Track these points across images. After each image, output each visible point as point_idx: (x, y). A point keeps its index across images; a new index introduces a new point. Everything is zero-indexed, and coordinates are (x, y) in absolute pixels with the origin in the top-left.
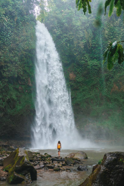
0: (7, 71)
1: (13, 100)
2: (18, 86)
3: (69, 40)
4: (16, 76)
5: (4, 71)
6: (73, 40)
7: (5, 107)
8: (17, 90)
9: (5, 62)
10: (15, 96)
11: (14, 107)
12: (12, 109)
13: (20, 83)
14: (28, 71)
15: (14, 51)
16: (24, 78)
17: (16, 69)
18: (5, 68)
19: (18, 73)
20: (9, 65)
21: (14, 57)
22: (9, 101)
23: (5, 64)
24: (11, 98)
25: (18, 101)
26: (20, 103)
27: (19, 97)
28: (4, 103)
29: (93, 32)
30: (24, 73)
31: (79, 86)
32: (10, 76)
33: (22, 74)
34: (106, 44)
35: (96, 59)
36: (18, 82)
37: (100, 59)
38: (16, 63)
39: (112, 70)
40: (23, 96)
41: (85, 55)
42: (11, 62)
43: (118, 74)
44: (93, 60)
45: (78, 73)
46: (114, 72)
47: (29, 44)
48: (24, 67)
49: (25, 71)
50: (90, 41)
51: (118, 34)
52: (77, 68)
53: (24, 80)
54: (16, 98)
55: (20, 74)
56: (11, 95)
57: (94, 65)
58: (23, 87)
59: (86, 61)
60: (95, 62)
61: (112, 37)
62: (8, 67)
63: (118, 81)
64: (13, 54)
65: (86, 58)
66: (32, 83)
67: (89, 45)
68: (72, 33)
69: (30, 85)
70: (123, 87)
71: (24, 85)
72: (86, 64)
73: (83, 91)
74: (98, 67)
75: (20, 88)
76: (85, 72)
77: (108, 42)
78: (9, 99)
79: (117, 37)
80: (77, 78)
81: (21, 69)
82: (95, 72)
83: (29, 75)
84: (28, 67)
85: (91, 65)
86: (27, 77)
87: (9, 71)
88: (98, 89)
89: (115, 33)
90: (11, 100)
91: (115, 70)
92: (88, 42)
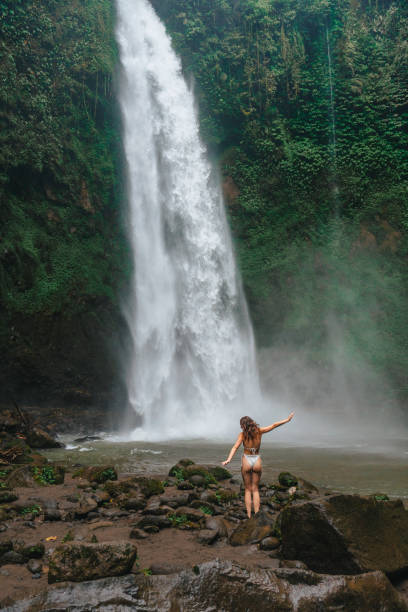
0: (7, 143)
1: (26, 256)
2: (42, 208)
3: (229, 61)
4: (40, 166)
6: (242, 61)
8: (40, 221)
10: (31, 242)
11: (29, 284)
12: (21, 290)
13: (54, 198)
14: (80, 156)
15: (33, 69)
16: (66, 179)
17: (39, 141)
19: (47, 156)
20: (14, 119)
21: (34, 92)
22: (9, 262)
24: (17, 250)
25: (44, 262)
26: (49, 270)
27: (47, 248)
29: (306, 43)
30: (66, 161)
31: (250, 227)
32: (15, 163)
33: (59, 162)
34: (344, 89)
35: (311, 138)
36: (45, 194)
37: (321, 139)
38: (40, 118)
39: (358, 179)
40: (62, 248)
41: (275, 122)
42: (24, 111)
43: (377, 194)
44: (298, 140)
45: (249, 182)
46: (366, 186)
47: (90, 50)
48: (68, 137)
49: (72, 154)
50: (296, 73)
51: (385, 59)
52: (245, 162)
53: (66, 187)
54: (34, 252)
55: (54, 162)
56: (19, 238)
57: (303, 158)
58: (62, 212)
59: (279, 143)
60: (308, 148)
61: (365, 67)
62: (12, 126)
63: (377, 218)
64: (30, 79)
65: (278, 131)
66: (94, 202)
67: (292, 86)
68: (237, 36)
69: (86, 208)
70: (391, 238)
71: (65, 206)
72: (275, 152)
73: (261, 243)
74: (316, 167)
75: (50, 215)
76: (273, 181)
77: (353, 84)
78: (10, 253)
79: (381, 69)
80: (246, 200)
81: (57, 143)
82: (306, 183)
83: (84, 173)
84: (81, 139)
85: (295, 155)
86: (77, 178)
87: (14, 143)
88: (310, 239)
89: (376, 57)
90: (17, 255)
91: (367, 181)
92: (289, 75)
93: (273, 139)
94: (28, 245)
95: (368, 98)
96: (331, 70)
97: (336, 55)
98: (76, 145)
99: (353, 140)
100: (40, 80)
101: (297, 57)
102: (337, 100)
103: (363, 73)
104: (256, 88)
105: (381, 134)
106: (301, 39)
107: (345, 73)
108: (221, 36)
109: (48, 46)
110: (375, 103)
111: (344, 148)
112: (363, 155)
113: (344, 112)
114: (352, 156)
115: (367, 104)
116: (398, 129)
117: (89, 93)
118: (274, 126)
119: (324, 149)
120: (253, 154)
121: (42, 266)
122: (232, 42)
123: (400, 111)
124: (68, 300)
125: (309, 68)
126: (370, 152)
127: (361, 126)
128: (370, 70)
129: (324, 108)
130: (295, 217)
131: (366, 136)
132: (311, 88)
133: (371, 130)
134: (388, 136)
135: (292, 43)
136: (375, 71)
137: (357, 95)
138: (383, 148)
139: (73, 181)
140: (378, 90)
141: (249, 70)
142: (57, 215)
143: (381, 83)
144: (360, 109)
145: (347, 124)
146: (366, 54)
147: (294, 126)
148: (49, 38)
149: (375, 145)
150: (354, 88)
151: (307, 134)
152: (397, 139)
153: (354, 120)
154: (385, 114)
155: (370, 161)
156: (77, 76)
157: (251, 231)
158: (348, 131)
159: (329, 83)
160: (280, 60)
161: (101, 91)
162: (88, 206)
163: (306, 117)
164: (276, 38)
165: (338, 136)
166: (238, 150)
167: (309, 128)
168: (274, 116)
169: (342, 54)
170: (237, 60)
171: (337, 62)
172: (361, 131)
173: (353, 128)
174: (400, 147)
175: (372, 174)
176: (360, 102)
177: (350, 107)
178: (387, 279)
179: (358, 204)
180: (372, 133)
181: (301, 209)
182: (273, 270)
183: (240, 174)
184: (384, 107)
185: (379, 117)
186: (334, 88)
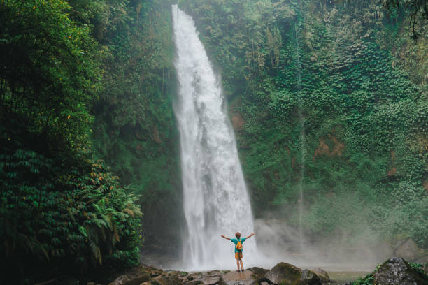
0: (120, 114)
1: (127, 172)
2: (135, 144)
3: (237, 50)
4: (134, 123)
5: (115, 115)
6: (244, 49)
8: (133, 151)
9: (119, 97)
10: (129, 164)
13: (140, 138)
14: (154, 112)
15: (132, 73)
16: (147, 126)
17: (134, 110)
18: (117, 109)
19: (138, 116)
20: (123, 101)
21: (132, 85)
23: (118, 101)
24: (123, 169)
26: (139, 178)
27: (137, 165)
29: (282, 34)
30: (147, 117)
31: (251, 143)
32: (123, 124)
33: (144, 119)
34: (306, 59)
35: (287, 88)
36: (136, 136)
37: (293, 89)
38: (135, 97)
39: (317, 112)
40: (144, 164)
41: (265, 80)
42: (127, 96)
43: (329, 121)
44: (280, 90)
45: (250, 116)
46: (322, 116)
47: (160, 56)
48: (148, 104)
49: (150, 112)
50: (277, 52)
51: (331, 38)
52: (248, 104)
53: (146, 130)
54: (130, 169)
55: (141, 119)
56: (123, 162)
57: (282, 101)
58: (144, 144)
59: (268, 93)
60: (285, 95)
61: (319, 45)
62: (122, 105)
63: (330, 136)
64: (130, 78)
65: (267, 86)
66: (161, 136)
67: (274, 60)
68: (241, 36)
70: (338, 148)
71: (146, 140)
72: (266, 98)
73: (259, 152)
74: (290, 106)
75: (138, 147)
76: (265, 115)
77: (311, 56)
79: (329, 45)
80: (248, 127)
81: (142, 108)
82: (284, 115)
83: (156, 121)
84: (154, 103)
85: (278, 100)
86: (152, 125)
87: (123, 114)
88: (289, 149)
89: (325, 38)
90: (123, 172)
91: (322, 113)
92: (272, 54)
93: (264, 90)
94: (128, 166)
95: (321, 63)
97: (301, 39)
98: (152, 107)
99: (313, 88)
100: (135, 78)
101: (277, 43)
102: (302, 66)
103: (318, 48)
105: (330, 84)
106: (279, 32)
108: (231, 36)
109: (139, 59)
110: (326, 66)
111: (308, 94)
112: (319, 98)
113: (307, 73)
114: (313, 98)
115: (321, 67)
116: (340, 82)
117: (160, 79)
118: (264, 83)
119: (295, 95)
120: (253, 99)
121: (135, 176)
122: (238, 39)
123: (341, 70)
125: (284, 48)
126: (324, 96)
127: (317, 80)
128: (322, 46)
129: (294, 70)
130: (281, 136)
131: (321, 86)
132: (286, 60)
133: (324, 82)
134: (333, 87)
135: (273, 36)
136: (325, 46)
137: (315, 62)
138: (331, 94)
140: (328, 58)
141: (249, 54)
142: (141, 146)
143: (329, 54)
144: (317, 71)
145: (309, 79)
146: (320, 36)
147: (277, 82)
148: (139, 56)
149: (326, 91)
150: (312, 58)
151: (285, 86)
152: (340, 88)
153: (312, 77)
154: (332, 73)
156: (153, 71)
157: (252, 146)
158: (310, 83)
159: (297, 56)
160: (267, 46)
162: (158, 140)
163: (284, 77)
164: (263, 33)
165: (303, 86)
166: (243, 97)
167: (286, 82)
168: (264, 77)
169: (304, 38)
170: (242, 49)
171: (302, 43)
172: (317, 83)
173: (313, 81)
174: (342, 92)
175: (326, 109)
176: (316, 66)
177: (310, 69)
178: (336, 172)
179: (317, 127)
180: (324, 85)
181: (282, 131)
182: (266, 169)
183: (245, 111)
184: (331, 69)
185: (329, 75)
186: (300, 58)
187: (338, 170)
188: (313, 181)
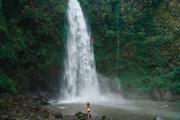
0: (40, 29)
1: (43, 56)
2: (48, 44)
3: (94, 11)
4: (48, 34)
5: (38, 28)
7: (36, 62)
8: (47, 47)
9: (39, 20)
10: (44, 52)
11: (44, 63)
12: (42, 64)
13: (51, 42)
14: (58, 32)
15: (47, 12)
16: (54, 38)
17: (48, 28)
18: (38, 26)
19: (50, 32)
20: (42, 23)
21: (47, 17)
22: (39, 57)
23: (39, 22)
24: (41, 54)
25: (47, 57)
26: (49, 59)
27: (49, 54)
28: (35, 58)
29: (112, 7)
30: (54, 33)
31: (98, 50)
32: (42, 33)
33: (53, 34)
34: (120, 19)
35: (113, 30)
36: (49, 41)
37: (115, 30)
38: (48, 23)
39: (123, 39)
40: (52, 54)
42: (45, 21)
43: (128, 43)
44: (110, 30)
45: (98, 39)
46: (125, 41)
47: (61, 8)
48: (55, 28)
49: (56, 32)
50: (110, 14)
51: (130, 12)
52: (97, 35)
53: (54, 39)
54: (45, 55)
55: (51, 33)
56: (42, 51)
57: (111, 34)
58: (53, 45)
59: (105, 30)
60: (112, 32)
61: (125, 14)
62: (41, 25)
63: (128, 49)
64: (46, 14)
65: (105, 28)
66: (60, 43)
67: (108, 17)
68: (96, 6)
69: (58, 44)
70: (131, 54)
72: (104, 33)
73: (100, 54)
74: (114, 36)
75: (50, 46)
76: (103, 39)
77: (123, 17)
78: (40, 55)
79: (129, 14)
80: (97, 44)
81: (52, 29)
82: (111, 40)
83: (58, 36)
84: (58, 28)
85: (109, 33)
86: (57, 37)
87: (42, 29)
88: (112, 53)
89: (128, 12)
90: (41, 56)
91: (125, 40)
92: (108, 15)
93: (104, 30)
94: (44, 53)
95: (126, 21)
96: (118, 14)
97: (119, 11)
98: (57, 30)
99: (122, 30)
100: (49, 14)
101: (110, 11)
102: (119, 21)
104: (100, 18)
105: (129, 29)
106: (111, 7)
107: (121, 15)
108: (92, 5)
109: (51, 6)
110: (128, 22)
111: (120, 32)
112: (125, 34)
113: (120, 24)
114: (122, 34)
115: (126, 22)
116: (133, 28)
117: (60, 18)
118: (104, 26)
119: (116, 32)
120: (99, 33)
121: (47, 58)
122: (95, 7)
123: (133, 24)
124: (53, 67)
125: (112, 13)
126: (126, 33)
127: (124, 27)
128: (127, 14)
129: (116, 23)
130: (109, 48)
131: (126, 30)
132: (113, 18)
134: (130, 30)
135: (109, 7)
136: (128, 15)
137: (124, 20)
138: (130, 33)
139: (56, 38)
141: (98, 14)
143: (129, 18)
145: (121, 27)
146: (126, 11)
147: (109, 27)
148: (51, 5)
149: (128, 32)
150: (123, 19)
151: (112, 29)
152: (133, 31)
153: (123, 26)
154: (130, 25)
155: (127, 36)
156: (58, 14)
157: (98, 51)
158: (121, 28)
160: (106, 11)
161: (63, 17)
162: (59, 44)
163: (112, 25)
164: (105, 6)
165: (119, 29)
166: (95, 32)
167: (112, 27)
168: (104, 24)
169: (120, 11)
170: (96, 11)
171: (119, 12)
172: (124, 28)
173: (122, 27)
174: (133, 32)
175: (127, 38)
176: (124, 22)
177: (122, 23)
178: (130, 63)
179: (123, 45)
180: (127, 29)
181: (110, 46)
182: (103, 60)
183: (96, 37)
184: (130, 23)
185: (129, 25)
186: (118, 18)
187: (131, 62)
188: (121, 66)
